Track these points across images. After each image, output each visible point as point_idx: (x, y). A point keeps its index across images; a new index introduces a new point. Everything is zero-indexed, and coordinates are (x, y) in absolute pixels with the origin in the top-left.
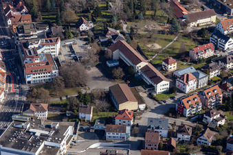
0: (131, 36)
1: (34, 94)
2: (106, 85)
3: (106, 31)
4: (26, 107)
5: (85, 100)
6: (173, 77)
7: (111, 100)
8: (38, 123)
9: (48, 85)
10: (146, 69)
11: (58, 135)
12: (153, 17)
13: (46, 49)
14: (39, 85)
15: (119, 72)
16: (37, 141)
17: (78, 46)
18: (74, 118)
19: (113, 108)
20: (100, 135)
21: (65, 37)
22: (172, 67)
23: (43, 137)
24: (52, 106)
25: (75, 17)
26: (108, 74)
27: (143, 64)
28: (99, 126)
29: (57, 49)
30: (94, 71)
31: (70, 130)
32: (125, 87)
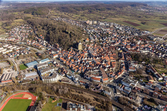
0: (154, 66)
1: (130, 73)
2: (147, 75)
3: (148, 64)
4: (129, 75)
5: (142, 77)
6: (164, 77)
7: (148, 79)
8: (131, 79)
9: (134, 72)
10: (157, 74)
11: (135, 82)
12: (160, 64)
13: (134, 65)
14: (132, 72)
15: (150, 73)
16: (130, 82)
17: (141, 66)
18: (139, 80)
19: (148, 80)
20: (144, 85)
21: (138, 64)
22: (164, 75)
23: (132, 82)
24: (134, 76)
25: (141, 60)
26: (147, 73)
27: (156, 73)
28: (144, 83)
29: (136, 66)
30: (144, 72)
31: (137, 82)
32: (151, 77)
